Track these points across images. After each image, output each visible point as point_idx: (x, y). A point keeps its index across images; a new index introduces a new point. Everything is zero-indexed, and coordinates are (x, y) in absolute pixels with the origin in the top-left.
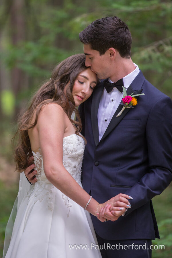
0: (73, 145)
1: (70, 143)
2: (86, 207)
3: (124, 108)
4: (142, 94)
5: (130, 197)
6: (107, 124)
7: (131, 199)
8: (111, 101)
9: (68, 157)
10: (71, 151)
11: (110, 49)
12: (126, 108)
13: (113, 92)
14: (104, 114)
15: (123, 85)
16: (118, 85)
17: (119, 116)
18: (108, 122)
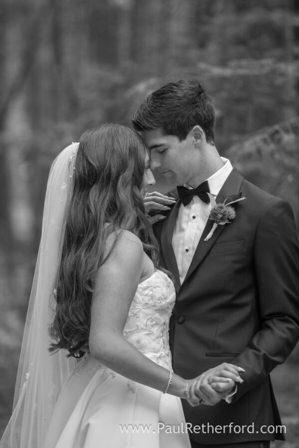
0: (160, 289)
1: (157, 287)
2: (168, 387)
3: (215, 226)
4: (243, 198)
5: (241, 369)
6: (189, 255)
7: (242, 372)
8: (192, 218)
9: (156, 310)
10: (159, 300)
11: (195, 128)
12: (218, 225)
13: (193, 203)
14: (182, 242)
15: (209, 191)
16: (200, 192)
17: (209, 240)
18: (192, 253)
